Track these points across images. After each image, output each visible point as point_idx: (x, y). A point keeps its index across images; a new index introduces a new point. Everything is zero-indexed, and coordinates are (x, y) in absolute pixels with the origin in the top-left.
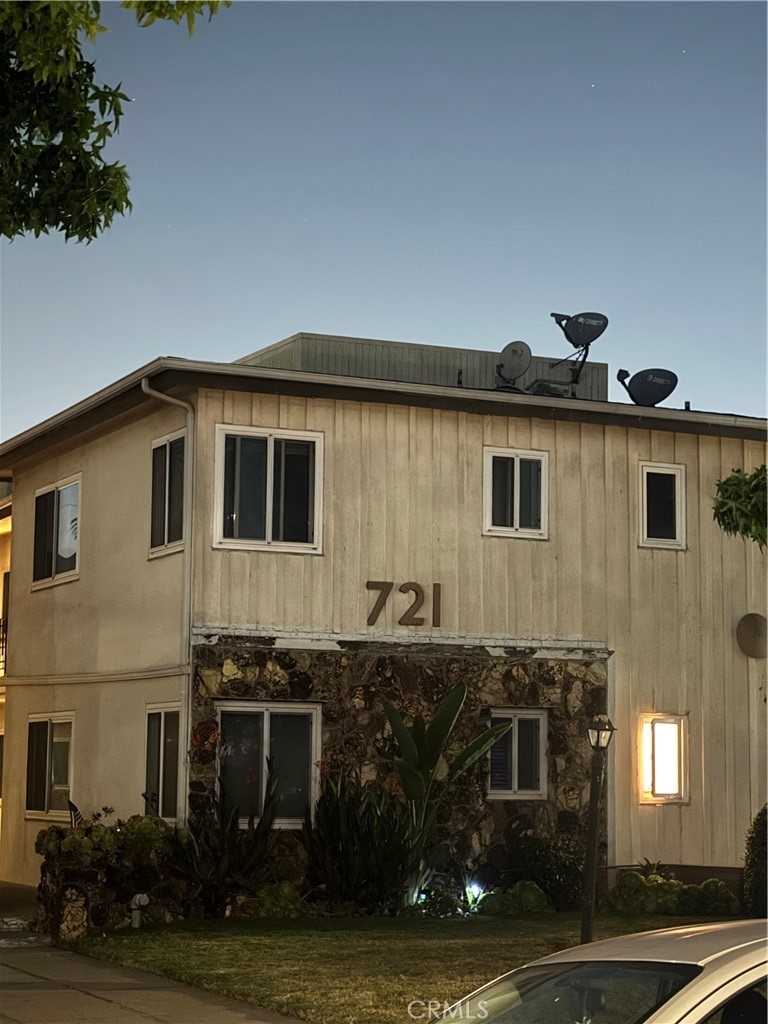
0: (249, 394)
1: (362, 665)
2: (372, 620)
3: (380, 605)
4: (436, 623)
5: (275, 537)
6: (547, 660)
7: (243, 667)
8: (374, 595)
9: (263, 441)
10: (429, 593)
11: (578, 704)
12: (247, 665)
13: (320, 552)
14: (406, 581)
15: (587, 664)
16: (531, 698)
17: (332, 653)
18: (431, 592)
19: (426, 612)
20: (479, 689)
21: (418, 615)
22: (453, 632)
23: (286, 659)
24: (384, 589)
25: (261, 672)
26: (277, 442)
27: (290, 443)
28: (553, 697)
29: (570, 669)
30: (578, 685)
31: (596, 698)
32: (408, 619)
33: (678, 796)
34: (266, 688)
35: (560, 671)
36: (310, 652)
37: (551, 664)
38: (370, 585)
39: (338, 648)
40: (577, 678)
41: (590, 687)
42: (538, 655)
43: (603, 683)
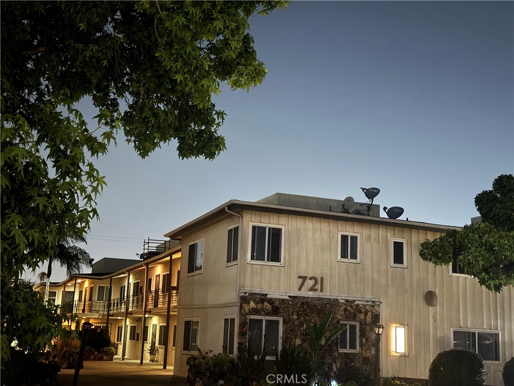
0: (260, 212)
1: (296, 304)
2: (300, 289)
3: (303, 284)
4: (322, 291)
5: (268, 260)
6: (359, 304)
7: (256, 304)
8: (301, 280)
9: (265, 228)
10: (319, 280)
11: (370, 320)
12: (258, 303)
13: (283, 265)
14: (311, 276)
15: (373, 306)
16: (354, 317)
17: (286, 300)
18: (320, 280)
19: (318, 287)
20: (336, 314)
21: (315, 288)
22: (328, 294)
23: (271, 301)
24: (304, 278)
25: (262, 306)
26: (269, 228)
27: (274, 229)
28: (361, 317)
29: (367, 308)
30: (370, 313)
31: (376, 318)
32: (312, 289)
33: (405, 353)
34: (264, 311)
35: (364, 308)
36: (279, 299)
37: (360, 306)
38: (300, 277)
39: (288, 298)
40: (369, 311)
41: (373, 314)
42: (356, 303)
43: (378, 313)
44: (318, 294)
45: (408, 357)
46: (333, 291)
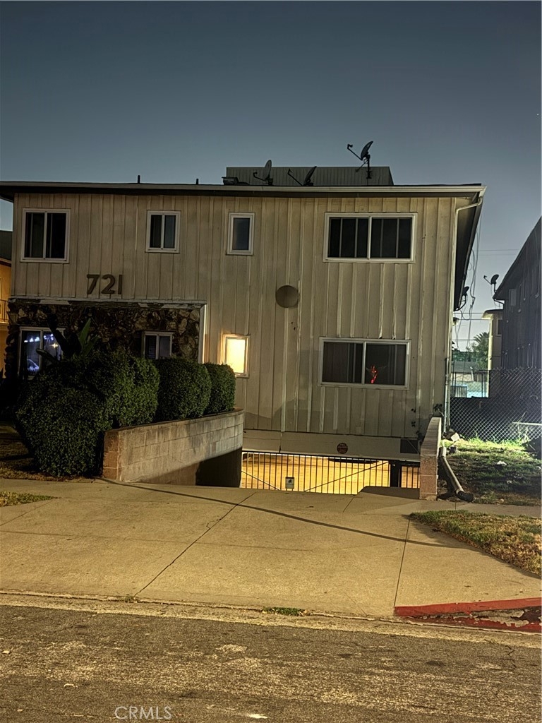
1: (78, 311)
2: (90, 292)
3: (94, 285)
4: (120, 293)
5: (47, 256)
6: (169, 309)
7: (27, 312)
8: (91, 280)
10: (117, 279)
11: (184, 329)
12: (29, 311)
13: (68, 262)
14: (106, 274)
15: (190, 311)
16: (162, 326)
17: (65, 306)
18: (118, 279)
19: (116, 288)
21: (112, 289)
22: (128, 297)
23: (46, 308)
24: (96, 277)
25: (34, 314)
26: (49, 215)
27: (55, 215)
28: (172, 326)
29: (180, 313)
30: (185, 320)
31: (193, 330)
32: (108, 291)
33: (244, 374)
35: (175, 314)
36: (56, 306)
37: (171, 311)
38: (89, 276)
39: (68, 304)
40: (184, 317)
41: (191, 321)
42: (164, 307)
43: (197, 320)
44: (116, 298)
45: (247, 378)
46: (137, 295)
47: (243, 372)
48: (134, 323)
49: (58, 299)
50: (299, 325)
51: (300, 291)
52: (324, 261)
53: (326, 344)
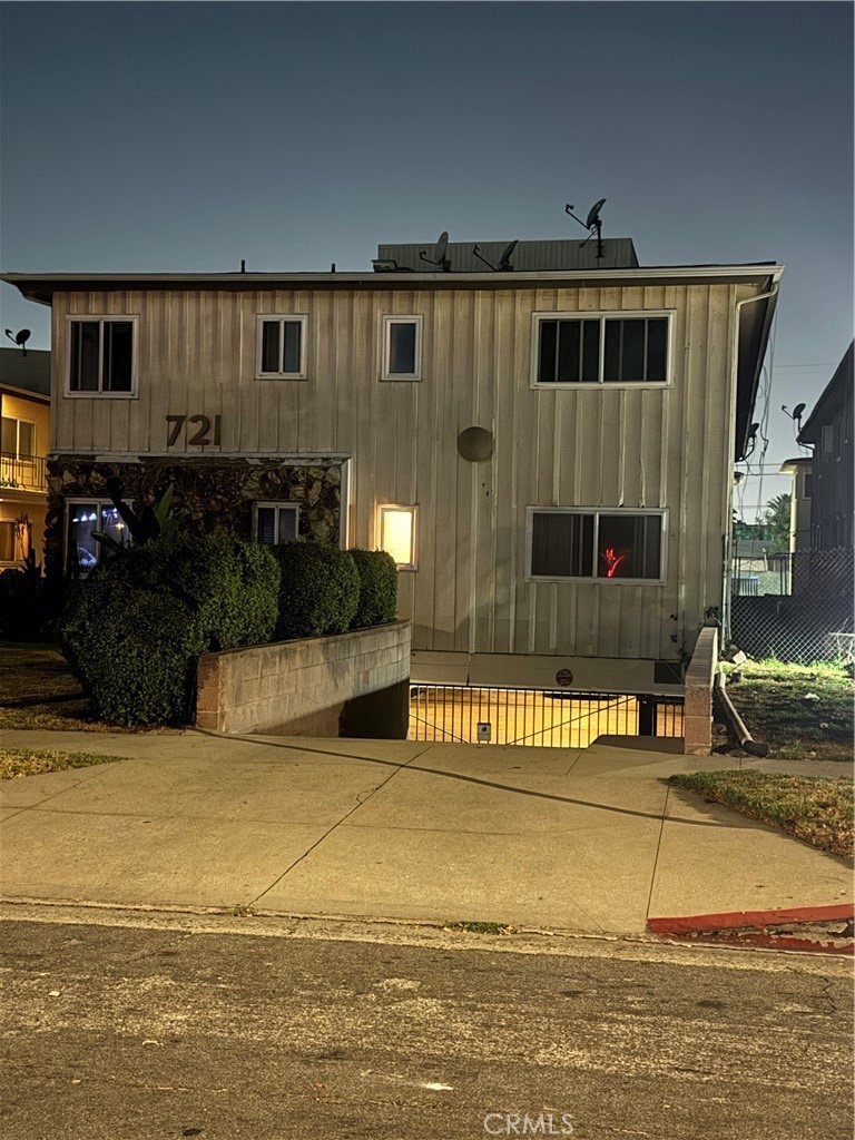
1: (155, 472)
2: (171, 442)
3: (177, 431)
4: (218, 442)
5: (105, 389)
6: (293, 466)
7: (76, 475)
8: (173, 424)
10: (213, 422)
11: (317, 497)
13: (136, 397)
14: (197, 414)
15: (326, 469)
16: (283, 493)
17: (135, 465)
19: (210, 436)
21: (205, 438)
22: (229, 450)
23: (104, 469)
24: (180, 420)
25: (87, 478)
26: (106, 324)
27: (116, 325)
28: (298, 493)
29: (311, 472)
30: (318, 484)
31: (331, 497)
32: (198, 440)
33: (410, 564)
34: (91, 489)
35: (303, 475)
36: (120, 465)
37: (296, 469)
38: (169, 418)
39: (138, 461)
40: (317, 479)
41: (327, 485)
42: (286, 463)
43: (336, 483)
44: (211, 451)
45: (415, 572)
46: (245, 444)
47: (408, 562)
48: (239, 489)
49: (123, 454)
50: (495, 488)
51: (496, 435)
52: (532, 387)
53: (536, 516)
